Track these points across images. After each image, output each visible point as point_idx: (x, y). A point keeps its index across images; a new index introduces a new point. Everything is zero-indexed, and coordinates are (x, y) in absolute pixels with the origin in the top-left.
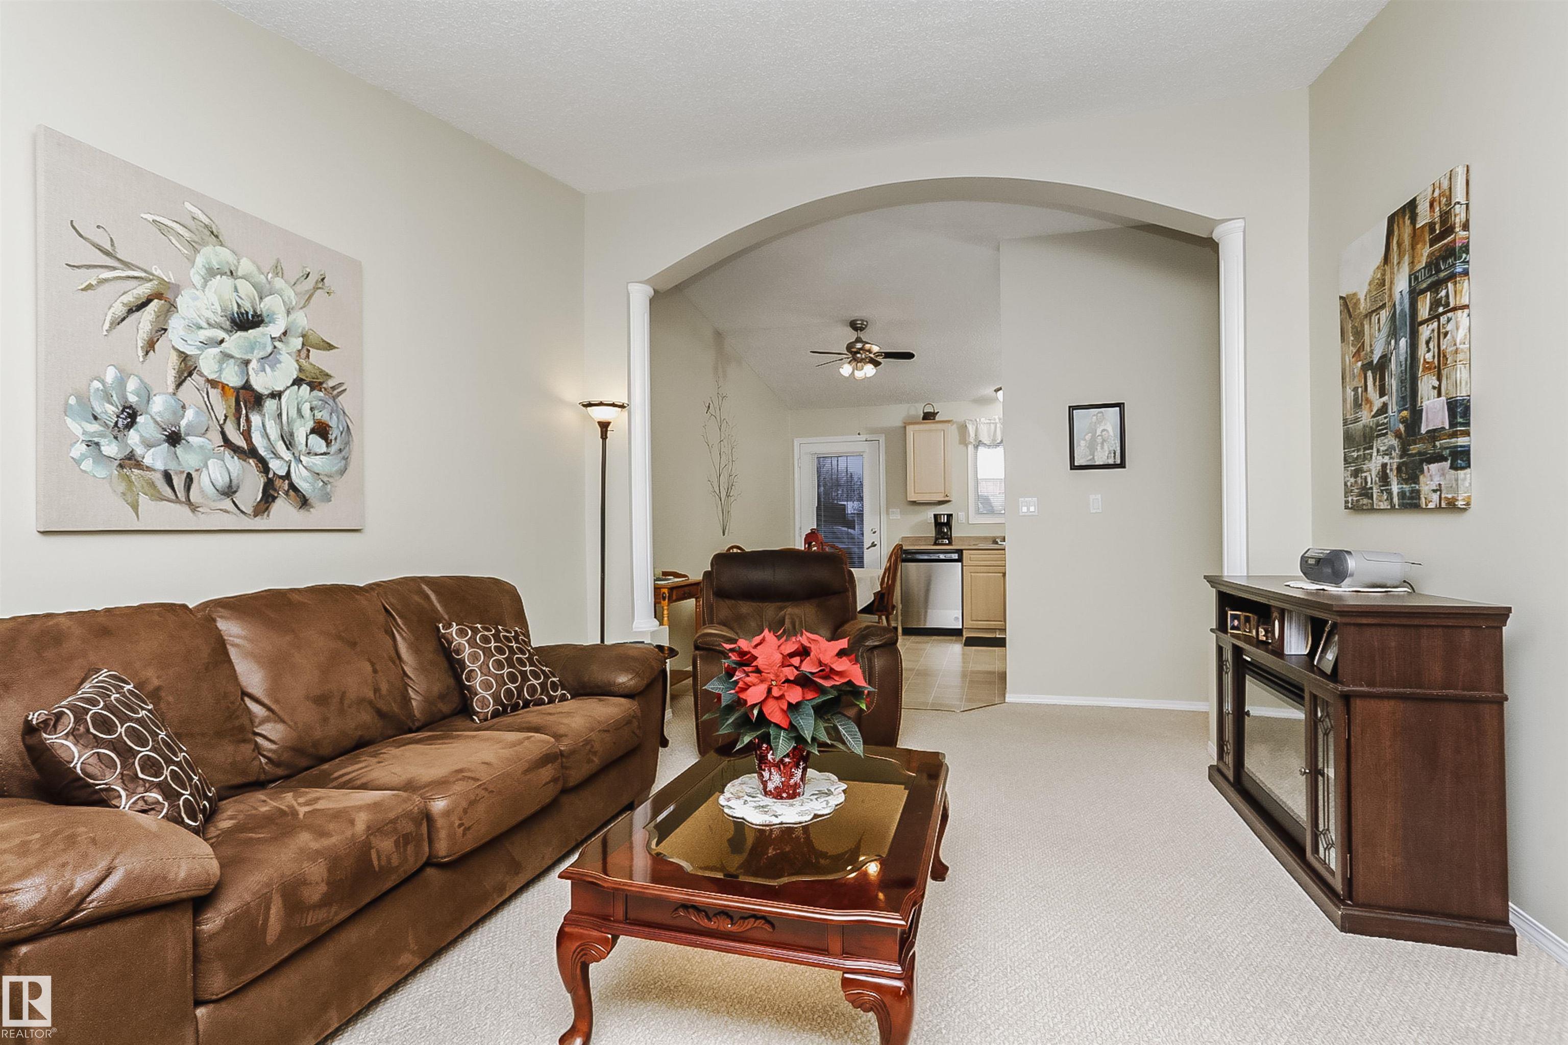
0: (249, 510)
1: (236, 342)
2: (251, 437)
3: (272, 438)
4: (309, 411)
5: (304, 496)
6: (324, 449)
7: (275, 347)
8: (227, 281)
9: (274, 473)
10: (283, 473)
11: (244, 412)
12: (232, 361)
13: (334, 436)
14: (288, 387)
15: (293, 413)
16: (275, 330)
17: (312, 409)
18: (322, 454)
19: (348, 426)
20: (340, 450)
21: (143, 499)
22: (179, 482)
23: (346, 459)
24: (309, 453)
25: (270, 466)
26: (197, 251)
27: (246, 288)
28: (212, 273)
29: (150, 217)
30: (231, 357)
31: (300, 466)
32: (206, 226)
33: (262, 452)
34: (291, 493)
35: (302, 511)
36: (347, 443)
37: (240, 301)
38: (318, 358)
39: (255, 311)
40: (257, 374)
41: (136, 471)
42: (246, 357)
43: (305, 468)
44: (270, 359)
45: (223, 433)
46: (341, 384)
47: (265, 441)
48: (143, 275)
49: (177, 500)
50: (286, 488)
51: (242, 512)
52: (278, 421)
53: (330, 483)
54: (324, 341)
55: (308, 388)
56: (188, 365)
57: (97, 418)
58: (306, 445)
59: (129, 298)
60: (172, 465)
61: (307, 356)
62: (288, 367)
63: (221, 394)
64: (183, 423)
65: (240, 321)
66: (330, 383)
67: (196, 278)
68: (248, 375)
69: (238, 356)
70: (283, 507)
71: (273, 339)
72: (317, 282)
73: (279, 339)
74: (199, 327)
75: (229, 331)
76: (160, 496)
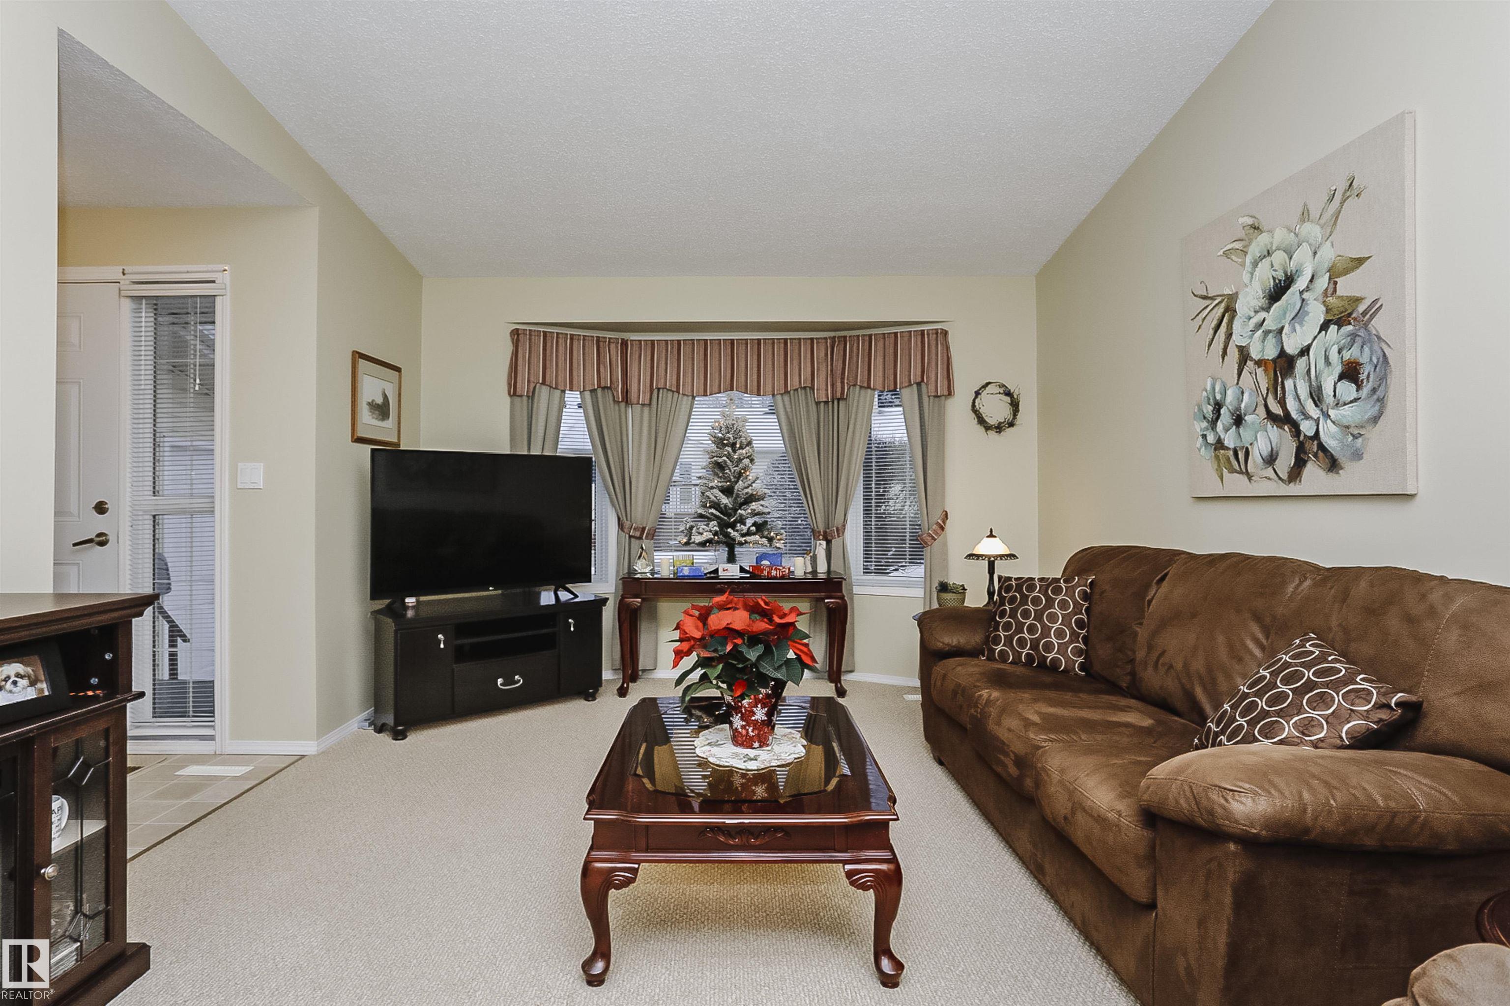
0: (1285, 476)
1: (1271, 317)
2: (1285, 403)
3: (1302, 398)
4: (1337, 354)
5: (1332, 456)
6: (1354, 395)
7: (1303, 300)
8: (1266, 262)
9: (1305, 436)
10: (1311, 433)
11: (1280, 379)
12: (1271, 335)
13: (1366, 374)
14: (1315, 337)
15: (1321, 363)
16: (1301, 283)
17: (1340, 351)
18: (1351, 402)
19: (1384, 355)
20: (1374, 390)
21: (1225, 472)
22: (1241, 456)
23: (1381, 400)
24: (1337, 404)
25: (1301, 428)
26: (1246, 253)
27: (1279, 258)
28: (1255, 264)
29: (1221, 253)
30: (1270, 331)
31: (1329, 421)
32: (1251, 226)
33: (1294, 415)
34: (1320, 454)
35: (1331, 474)
36: (1383, 379)
37: (1274, 274)
38: (1347, 286)
39: (1286, 275)
40: (1289, 337)
41: (1222, 452)
42: (1280, 326)
43: (1334, 422)
44: (1299, 316)
45: (1266, 406)
46: (1377, 300)
47: (1297, 403)
48: (1219, 299)
49: (1241, 472)
50: (1315, 450)
51: (1280, 478)
52: (1307, 378)
53: (1361, 435)
54: (1352, 260)
55: (1336, 327)
56: (1244, 355)
57: (1205, 418)
58: (1335, 396)
59: (1215, 322)
60: (1239, 444)
61: (1335, 291)
62: (1317, 313)
63: (1266, 371)
64: (1243, 406)
65: (1277, 293)
66: (1361, 308)
67: (1246, 277)
68: (1282, 343)
69: (1274, 328)
70: (1313, 471)
71: (1301, 293)
72: (1343, 195)
73: (1308, 289)
74: (1250, 318)
75: (1267, 309)
76: (1232, 471)
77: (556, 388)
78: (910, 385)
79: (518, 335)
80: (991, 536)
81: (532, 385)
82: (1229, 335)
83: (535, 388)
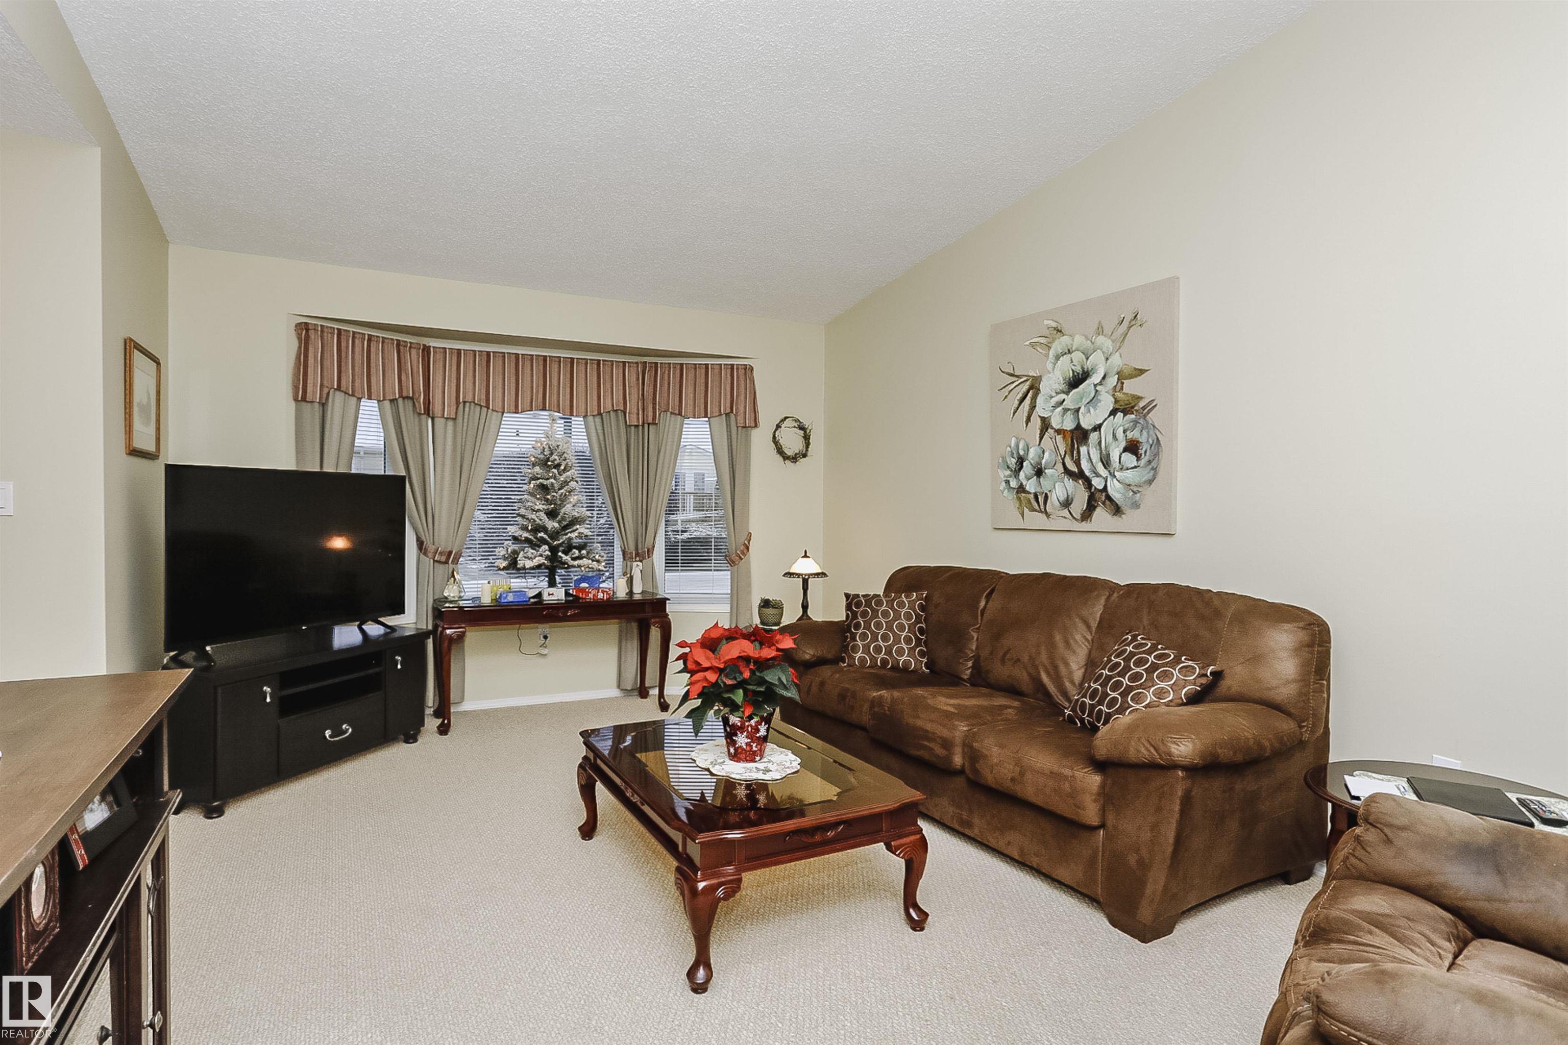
0: (1078, 516)
1: (1070, 400)
2: (1080, 464)
3: (1094, 461)
4: (1122, 434)
5: (1117, 504)
6: (1135, 463)
7: (1097, 391)
8: (1067, 358)
9: (1095, 488)
10: (1101, 487)
11: (1076, 446)
12: (1069, 412)
13: (1144, 449)
14: (1106, 419)
15: (1110, 438)
16: (1096, 378)
17: (1125, 432)
18: (1132, 468)
19: (1158, 439)
20: (1150, 462)
21: (1026, 510)
22: (1041, 499)
23: (1155, 469)
24: (1121, 469)
25: (1093, 483)
26: (1050, 348)
27: (1078, 356)
28: (1057, 358)
29: (1028, 343)
30: (1069, 409)
31: (1115, 480)
32: (1055, 328)
33: (1087, 473)
34: (1107, 502)
35: (1115, 517)
36: (1156, 455)
37: (1073, 368)
38: (1131, 387)
39: (1083, 370)
40: (1084, 415)
41: (1023, 495)
42: (1077, 407)
43: (1118, 481)
44: (1093, 401)
45: (1064, 464)
46: (1153, 400)
47: (1090, 464)
48: (1025, 378)
49: (1041, 511)
50: (1103, 499)
51: (1074, 518)
52: (1098, 447)
53: (1139, 492)
54: (1136, 369)
55: (1122, 414)
56: (1045, 425)
57: (1008, 467)
58: (1120, 462)
59: (1020, 395)
60: (1038, 490)
61: (1122, 388)
62: (1107, 402)
63: (1064, 438)
64: (1043, 462)
65: (1076, 381)
66: (1142, 404)
67: (1049, 366)
68: (1079, 419)
69: (1073, 408)
70: (1101, 514)
71: (1095, 386)
72: (1130, 323)
73: (1101, 384)
74: (1052, 397)
75: (1067, 393)
76: (1033, 510)
77: (353, 395)
78: (721, 415)
79: (307, 330)
80: (806, 556)
81: (326, 391)
82: (1033, 407)
83: (328, 394)
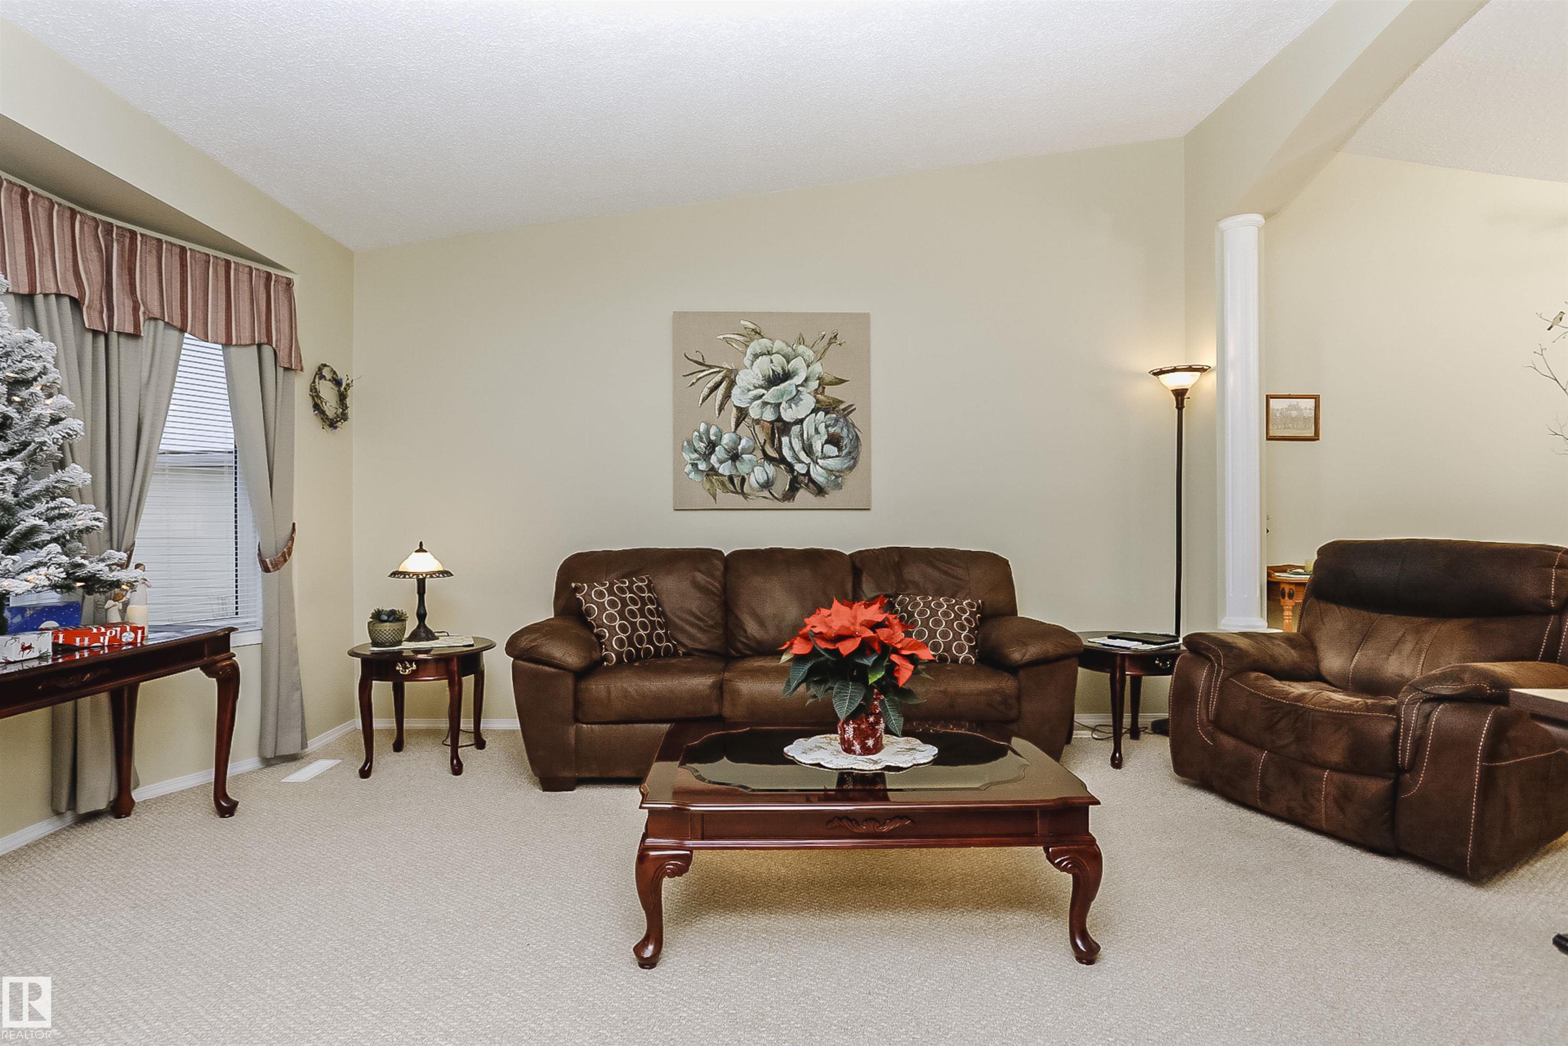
0: (780, 496)
1: (770, 395)
2: (781, 451)
3: (796, 450)
4: (824, 428)
5: (820, 486)
6: (836, 453)
7: (798, 391)
8: (766, 359)
9: (798, 472)
10: (804, 472)
11: (777, 435)
12: (769, 406)
13: (845, 443)
14: (808, 416)
15: (812, 432)
16: (798, 380)
17: (827, 427)
18: (834, 457)
19: (857, 435)
20: (850, 453)
21: (719, 492)
22: (737, 482)
23: (855, 459)
24: (824, 457)
25: (795, 468)
26: (747, 346)
27: (778, 359)
28: (756, 356)
29: (721, 337)
30: (768, 403)
31: (817, 466)
32: (753, 330)
33: (789, 459)
34: (810, 485)
35: (818, 497)
36: (856, 448)
37: (773, 367)
38: (832, 391)
39: (784, 372)
40: (786, 411)
41: (715, 477)
42: (778, 402)
43: (821, 467)
44: (795, 399)
45: (763, 451)
46: (852, 405)
47: (791, 452)
48: (718, 369)
49: (737, 493)
50: (806, 482)
51: (775, 498)
52: (800, 438)
53: (841, 476)
54: (836, 378)
55: (824, 413)
56: (742, 414)
57: (696, 451)
58: (822, 452)
59: (711, 384)
60: (734, 472)
61: (823, 392)
62: (808, 402)
63: (763, 427)
64: (740, 447)
65: (774, 380)
66: (842, 407)
67: (747, 362)
68: (780, 413)
69: (773, 402)
70: (804, 496)
71: (797, 386)
72: (830, 340)
73: (802, 385)
74: (749, 390)
75: (767, 388)
76: (727, 490)
78: (254, 344)
80: (421, 550)
82: (727, 396)
